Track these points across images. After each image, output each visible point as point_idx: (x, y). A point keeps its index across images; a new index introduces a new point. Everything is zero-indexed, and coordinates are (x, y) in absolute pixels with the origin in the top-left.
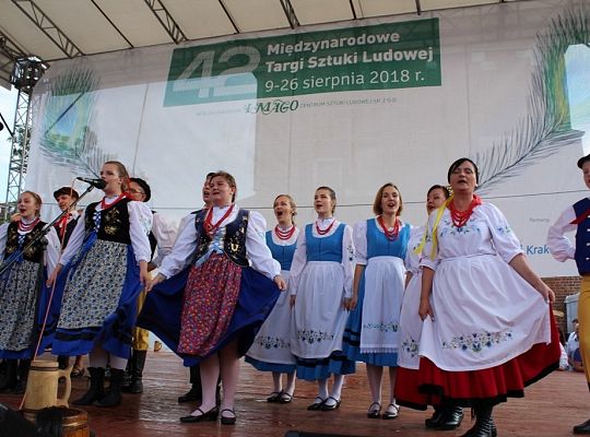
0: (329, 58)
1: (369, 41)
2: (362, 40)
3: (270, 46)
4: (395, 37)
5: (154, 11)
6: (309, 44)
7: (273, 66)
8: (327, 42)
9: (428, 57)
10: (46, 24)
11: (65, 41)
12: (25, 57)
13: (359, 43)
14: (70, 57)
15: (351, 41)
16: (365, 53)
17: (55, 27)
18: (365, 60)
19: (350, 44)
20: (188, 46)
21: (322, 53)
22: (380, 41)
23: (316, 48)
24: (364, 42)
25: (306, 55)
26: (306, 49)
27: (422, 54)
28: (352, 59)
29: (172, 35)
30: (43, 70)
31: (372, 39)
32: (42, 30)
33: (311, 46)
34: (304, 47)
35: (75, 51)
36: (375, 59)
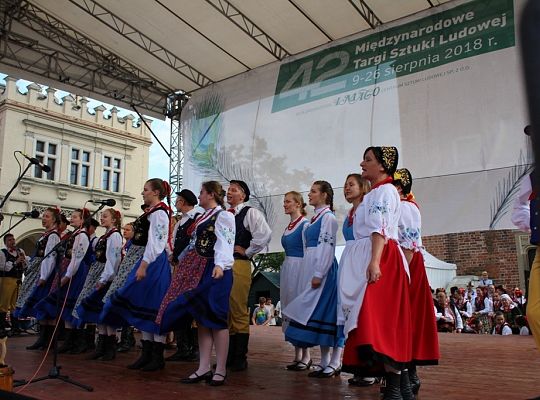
0: (409, 47)
1: (445, 26)
2: (439, 26)
3: (358, 47)
4: (470, 16)
5: (253, 38)
6: (390, 39)
7: (360, 63)
8: (407, 34)
9: (501, 23)
10: (179, 64)
11: (196, 74)
12: (173, 92)
13: (436, 29)
14: (202, 87)
15: (429, 29)
16: (442, 37)
17: (187, 64)
18: (441, 42)
19: (428, 32)
20: (292, 61)
21: (402, 44)
22: (455, 22)
23: (397, 41)
24: (440, 28)
25: (389, 48)
26: (389, 43)
27: (495, 22)
28: (429, 44)
29: (275, 55)
30: (187, 100)
31: (447, 23)
32: (176, 69)
33: (393, 40)
34: (386, 42)
35: (206, 81)
36: (451, 39)
